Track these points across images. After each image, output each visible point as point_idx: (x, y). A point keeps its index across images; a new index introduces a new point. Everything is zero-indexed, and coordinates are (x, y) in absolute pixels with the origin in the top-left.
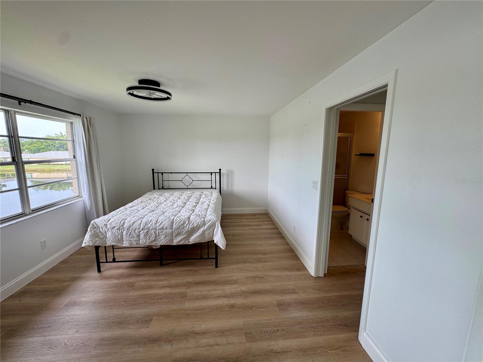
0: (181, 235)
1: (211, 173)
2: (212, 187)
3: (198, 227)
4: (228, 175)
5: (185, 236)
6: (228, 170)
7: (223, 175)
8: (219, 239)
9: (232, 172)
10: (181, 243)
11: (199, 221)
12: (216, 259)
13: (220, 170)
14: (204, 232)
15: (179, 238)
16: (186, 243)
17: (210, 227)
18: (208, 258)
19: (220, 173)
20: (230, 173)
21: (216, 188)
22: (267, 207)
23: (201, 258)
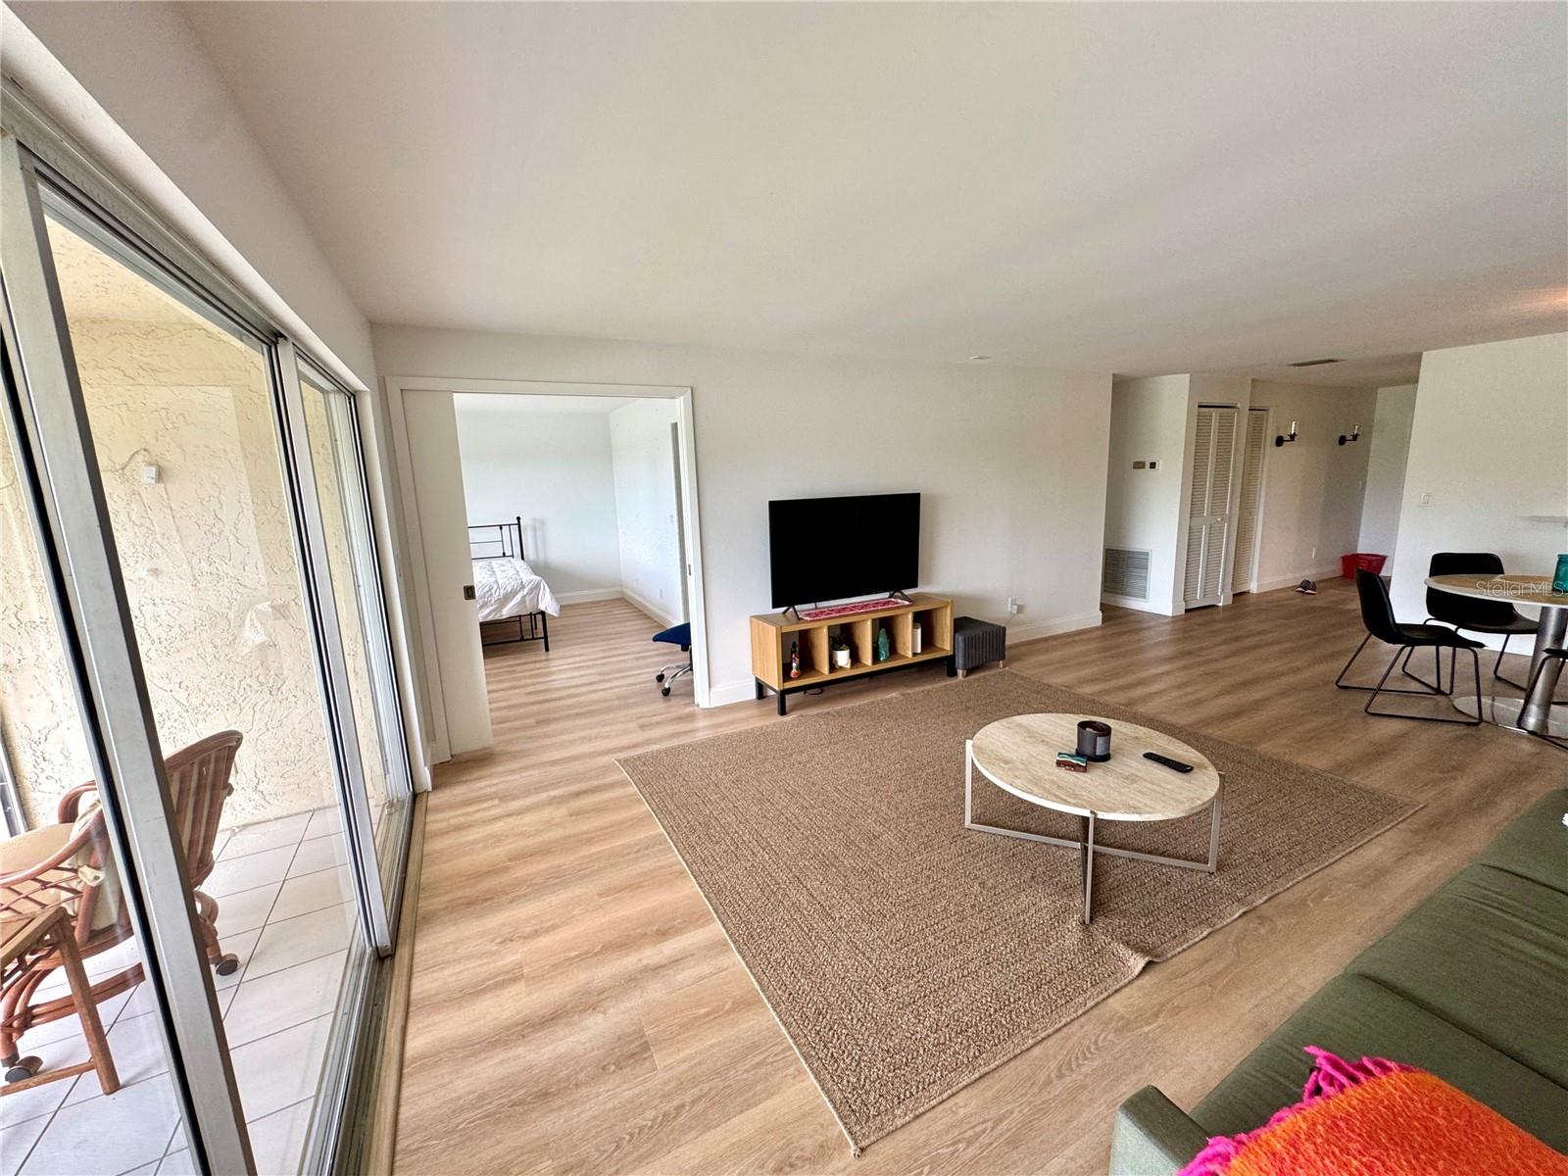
0: (488, 607)
1: (501, 527)
2: (504, 554)
3: (514, 593)
4: (534, 529)
5: (494, 607)
6: (534, 519)
7: (525, 530)
8: (547, 603)
9: (543, 523)
10: (489, 619)
11: (514, 584)
12: (546, 638)
13: (519, 519)
14: (524, 597)
15: (486, 611)
16: (497, 617)
17: (532, 590)
18: (533, 639)
19: (519, 524)
20: (540, 525)
21: (513, 556)
22: (621, 586)
23: (522, 639)
